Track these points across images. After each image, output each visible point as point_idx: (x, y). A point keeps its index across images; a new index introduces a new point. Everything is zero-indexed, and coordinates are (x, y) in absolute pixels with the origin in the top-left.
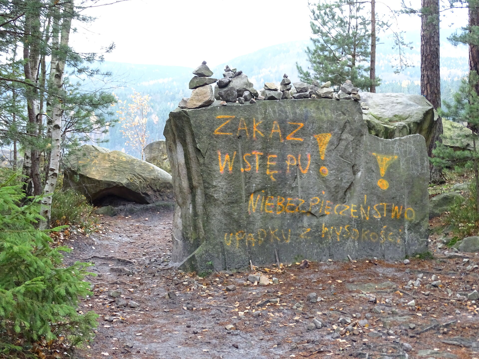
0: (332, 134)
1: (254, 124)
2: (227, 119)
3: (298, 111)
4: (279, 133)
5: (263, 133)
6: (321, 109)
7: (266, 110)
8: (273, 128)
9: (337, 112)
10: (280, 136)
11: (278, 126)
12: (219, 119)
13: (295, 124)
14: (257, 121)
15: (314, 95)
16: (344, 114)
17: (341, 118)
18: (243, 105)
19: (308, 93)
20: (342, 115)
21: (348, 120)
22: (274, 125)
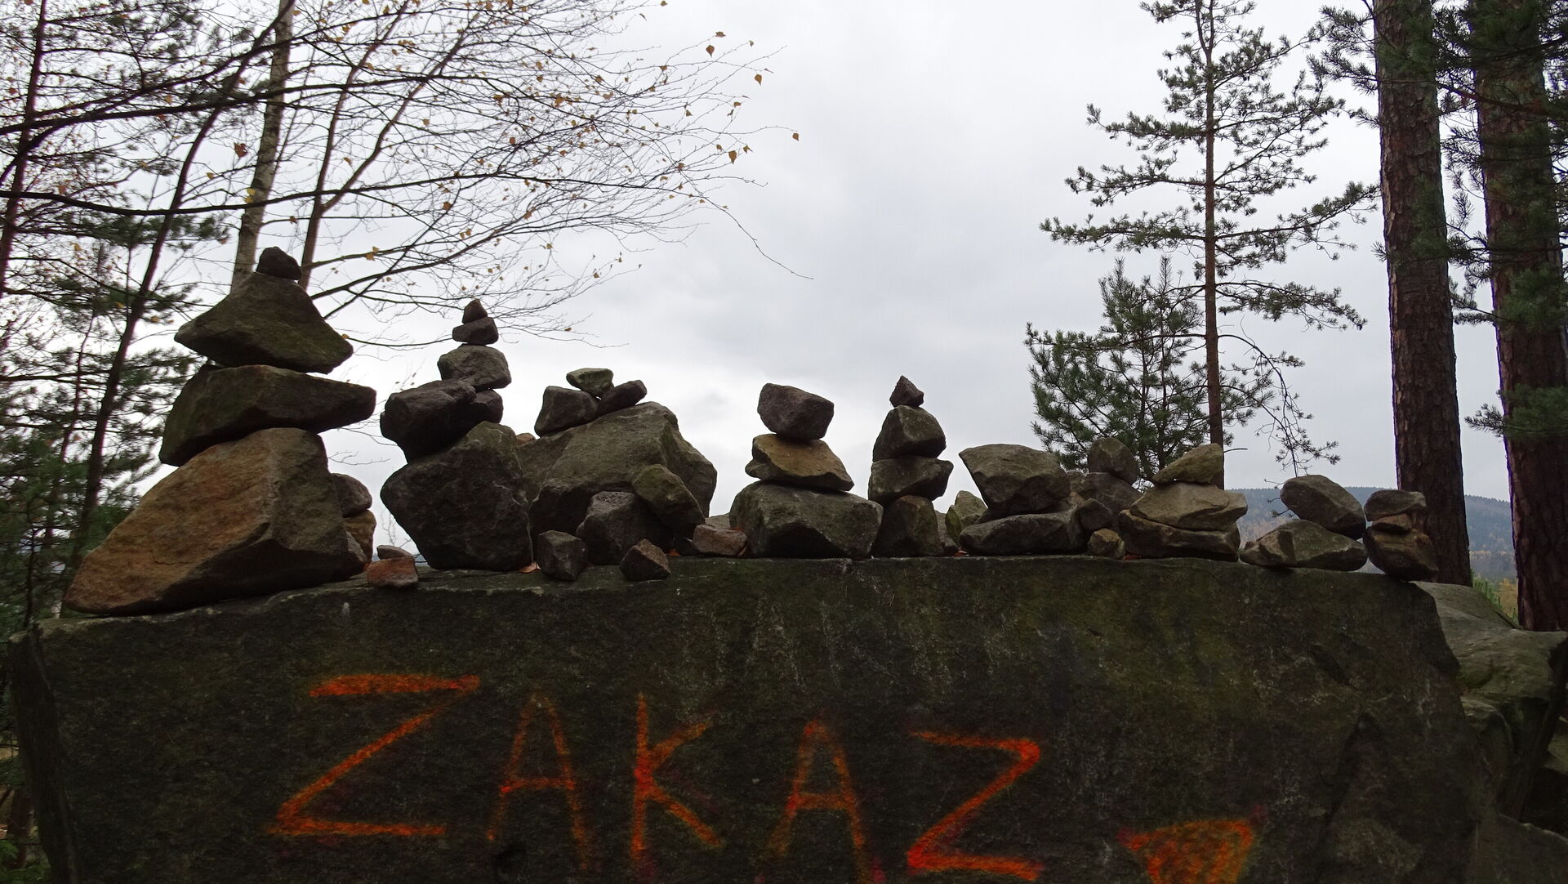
0: (1256, 823)
1: (642, 742)
2: (407, 704)
3: (993, 642)
4: (845, 818)
5: (712, 818)
6: (1170, 634)
7: (747, 632)
8: (800, 781)
9: (1286, 659)
10: (858, 841)
11: (840, 765)
12: (335, 700)
13: (971, 743)
14: (666, 724)
15: (1108, 535)
16: (1338, 675)
17: (1318, 697)
18: (559, 590)
19: (1065, 517)
20: (1319, 677)
21: (1365, 717)
22: (806, 755)
